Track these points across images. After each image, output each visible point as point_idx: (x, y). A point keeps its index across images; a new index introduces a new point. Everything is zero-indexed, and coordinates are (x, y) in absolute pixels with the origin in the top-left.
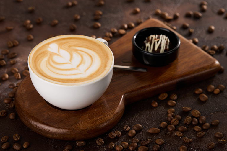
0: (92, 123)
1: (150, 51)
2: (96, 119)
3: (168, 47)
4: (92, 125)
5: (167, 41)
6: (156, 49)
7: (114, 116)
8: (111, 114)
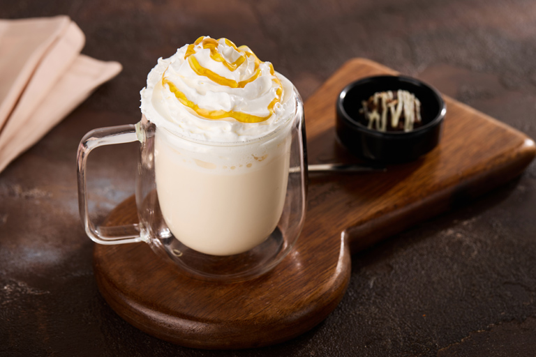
0: (292, 303)
1: (383, 129)
2: (299, 293)
3: (419, 118)
4: (293, 306)
5: (415, 105)
6: (395, 122)
7: (336, 281)
8: (329, 278)
